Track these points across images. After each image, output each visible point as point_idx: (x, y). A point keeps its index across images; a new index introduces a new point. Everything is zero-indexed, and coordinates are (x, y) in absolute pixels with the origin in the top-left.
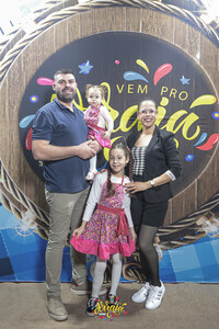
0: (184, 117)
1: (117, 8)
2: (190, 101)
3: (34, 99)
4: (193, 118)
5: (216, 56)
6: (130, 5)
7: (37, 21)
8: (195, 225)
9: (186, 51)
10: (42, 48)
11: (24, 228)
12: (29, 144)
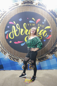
1: (28, 6)
3: (8, 27)
6: (31, 6)
7: (9, 9)
8: (46, 56)
9: (44, 16)
10: (10, 15)
11: (6, 58)
12: (7, 38)
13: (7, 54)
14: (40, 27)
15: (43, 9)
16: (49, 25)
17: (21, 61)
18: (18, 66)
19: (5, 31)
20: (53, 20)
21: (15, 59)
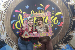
0: (54, 18)
3: (14, 16)
4: (56, 18)
5: (61, 2)
8: (59, 46)
9: (53, 1)
10: (16, 3)
12: (13, 28)
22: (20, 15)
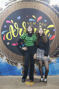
1: (27, 2)
2: (47, 26)
3: (5, 26)
5: (54, 14)
6: (30, 1)
7: (6, 5)
9: (46, 13)
10: (7, 13)
11: (3, 61)
12: (4, 39)
13: (5, 58)
14: (42, 26)
15: (46, 5)
16: (52, 24)
17: (20, 66)
18: (17, 70)
19: (2, 31)
20: (57, 17)
21: (13, 63)
22: (11, 26)
